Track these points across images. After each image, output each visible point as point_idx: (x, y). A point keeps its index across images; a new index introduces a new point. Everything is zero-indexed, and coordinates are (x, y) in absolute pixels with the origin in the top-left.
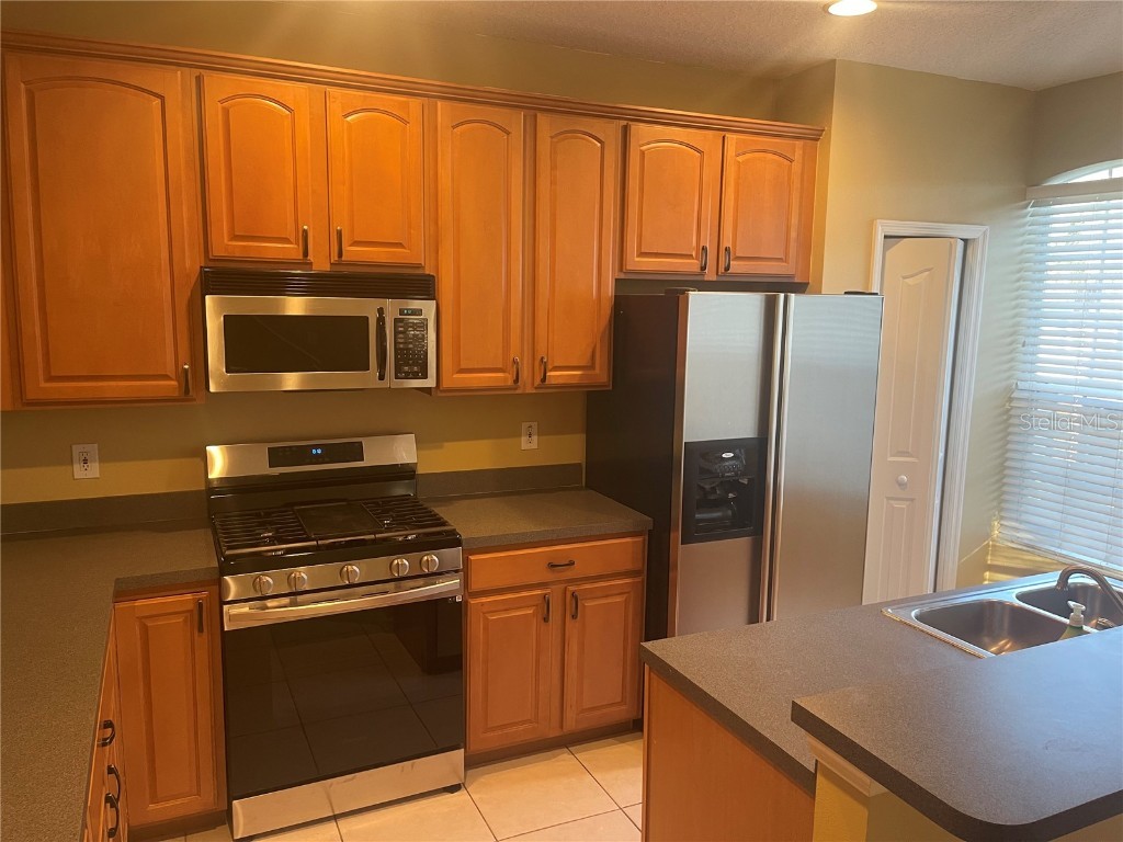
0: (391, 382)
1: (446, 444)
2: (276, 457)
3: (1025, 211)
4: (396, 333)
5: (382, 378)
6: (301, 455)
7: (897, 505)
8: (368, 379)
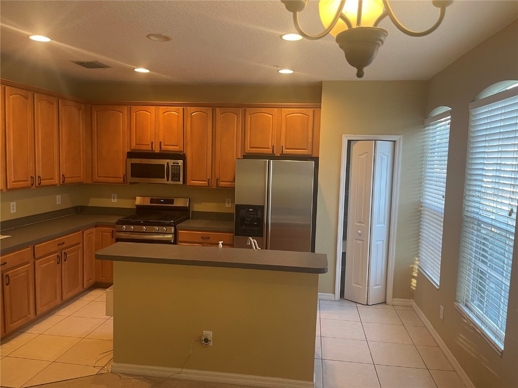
0: (170, 182)
1: (203, 203)
2: (152, 201)
3: (425, 129)
4: (172, 169)
5: (168, 181)
6: (158, 201)
7: (358, 242)
8: (164, 181)
